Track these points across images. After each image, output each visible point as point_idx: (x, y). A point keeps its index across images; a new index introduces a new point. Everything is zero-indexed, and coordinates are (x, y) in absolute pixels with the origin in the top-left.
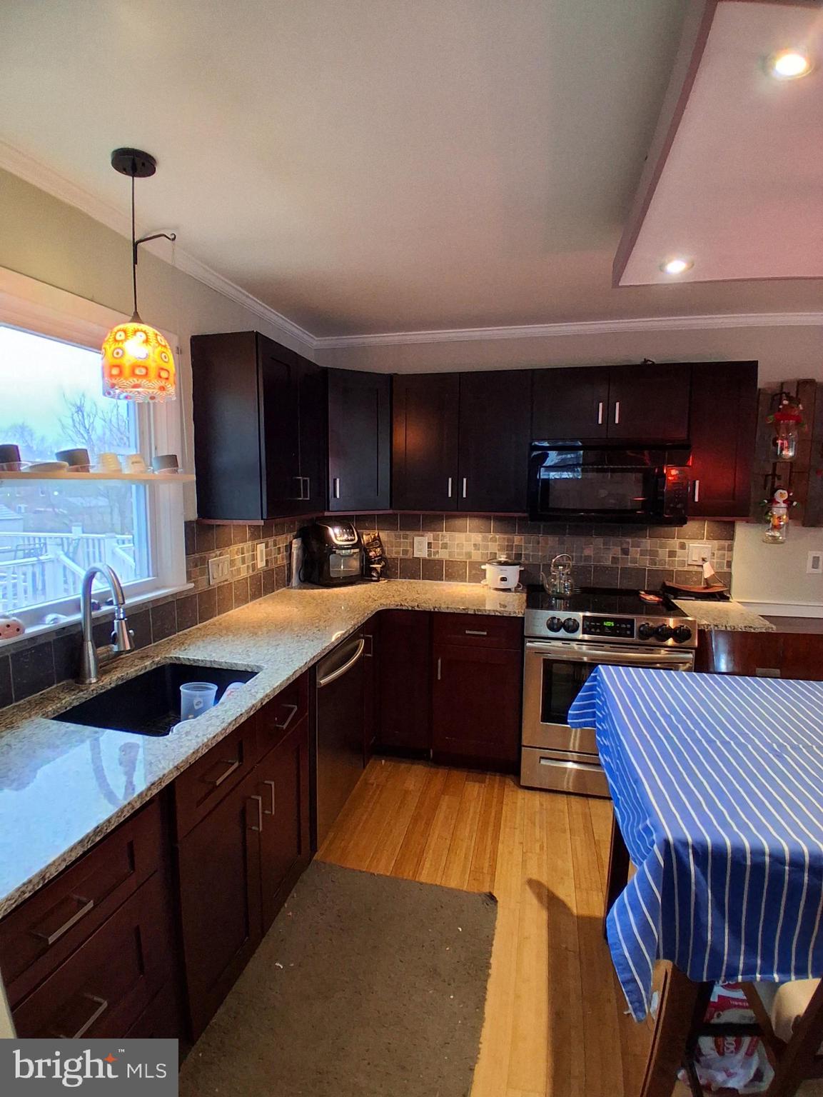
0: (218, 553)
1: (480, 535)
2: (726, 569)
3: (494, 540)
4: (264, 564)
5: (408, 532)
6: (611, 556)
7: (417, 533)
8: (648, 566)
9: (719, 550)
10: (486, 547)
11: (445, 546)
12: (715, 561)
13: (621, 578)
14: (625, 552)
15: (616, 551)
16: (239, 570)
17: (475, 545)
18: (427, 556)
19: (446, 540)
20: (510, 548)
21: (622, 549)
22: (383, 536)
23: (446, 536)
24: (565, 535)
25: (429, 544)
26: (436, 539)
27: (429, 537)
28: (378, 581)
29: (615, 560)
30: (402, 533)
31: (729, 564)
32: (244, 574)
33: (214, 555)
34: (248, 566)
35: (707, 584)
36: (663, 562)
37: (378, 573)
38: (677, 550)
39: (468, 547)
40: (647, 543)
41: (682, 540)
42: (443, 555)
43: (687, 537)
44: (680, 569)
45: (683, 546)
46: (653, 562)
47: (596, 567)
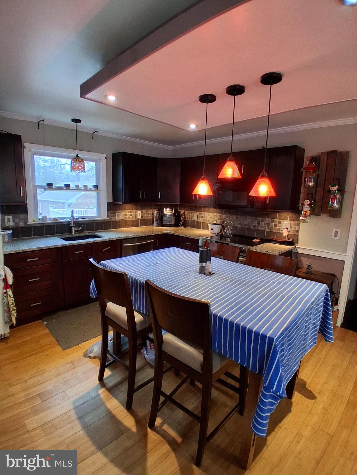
0: (120, 212)
1: (212, 214)
2: (296, 233)
3: (216, 216)
4: (140, 217)
5: (193, 212)
6: (253, 224)
7: (194, 212)
8: (266, 230)
9: (293, 225)
10: (214, 218)
11: (202, 217)
12: (292, 229)
13: (256, 233)
14: (259, 223)
15: (255, 222)
16: (129, 218)
17: (211, 217)
18: (197, 220)
19: (203, 215)
20: (221, 219)
21: (257, 222)
22: (186, 212)
23: (203, 214)
24: (247, 216)
25: (198, 216)
26: (200, 214)
27: (198, 214)
28: (181, 227)
29: (255, 226)
30: (191, 212)
31: (298, 231)
32: (131, 218)
33: (118, 212)
34: (133, 217)
35: (288, 239)
36: (272, 228)
37: (181, 224)
38: (278, 224)
39: (209, 218)
40: (267, 220)
41: (279, 220)
42: (201, 220)
43: (281, 219)
44: (278, 232)
45: (280, 222)
46: (268, 228)
47: (248, 228)
